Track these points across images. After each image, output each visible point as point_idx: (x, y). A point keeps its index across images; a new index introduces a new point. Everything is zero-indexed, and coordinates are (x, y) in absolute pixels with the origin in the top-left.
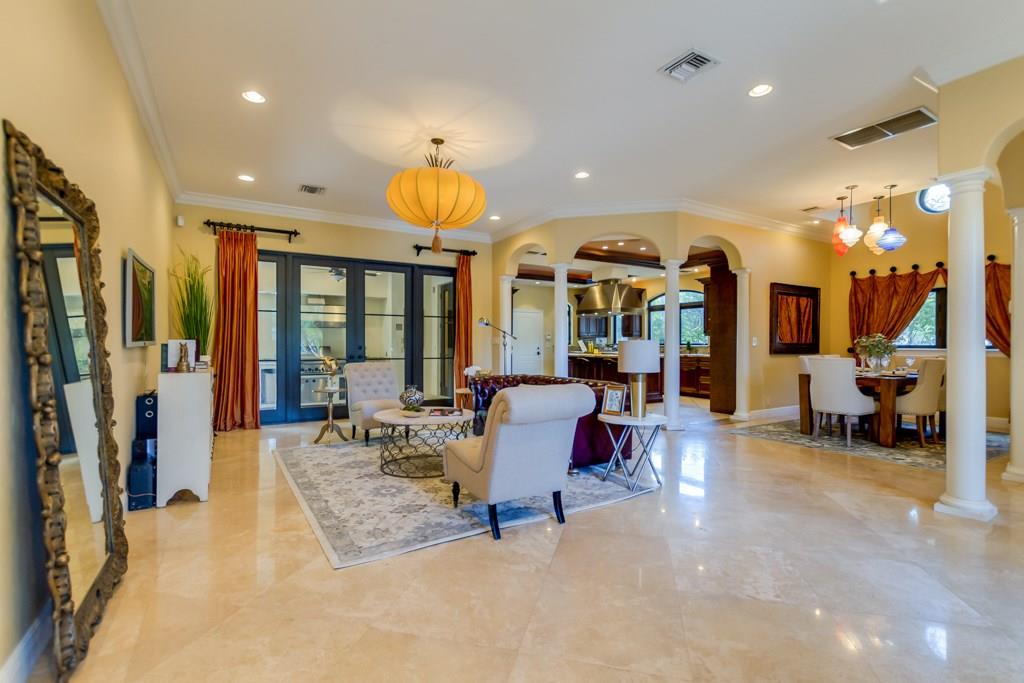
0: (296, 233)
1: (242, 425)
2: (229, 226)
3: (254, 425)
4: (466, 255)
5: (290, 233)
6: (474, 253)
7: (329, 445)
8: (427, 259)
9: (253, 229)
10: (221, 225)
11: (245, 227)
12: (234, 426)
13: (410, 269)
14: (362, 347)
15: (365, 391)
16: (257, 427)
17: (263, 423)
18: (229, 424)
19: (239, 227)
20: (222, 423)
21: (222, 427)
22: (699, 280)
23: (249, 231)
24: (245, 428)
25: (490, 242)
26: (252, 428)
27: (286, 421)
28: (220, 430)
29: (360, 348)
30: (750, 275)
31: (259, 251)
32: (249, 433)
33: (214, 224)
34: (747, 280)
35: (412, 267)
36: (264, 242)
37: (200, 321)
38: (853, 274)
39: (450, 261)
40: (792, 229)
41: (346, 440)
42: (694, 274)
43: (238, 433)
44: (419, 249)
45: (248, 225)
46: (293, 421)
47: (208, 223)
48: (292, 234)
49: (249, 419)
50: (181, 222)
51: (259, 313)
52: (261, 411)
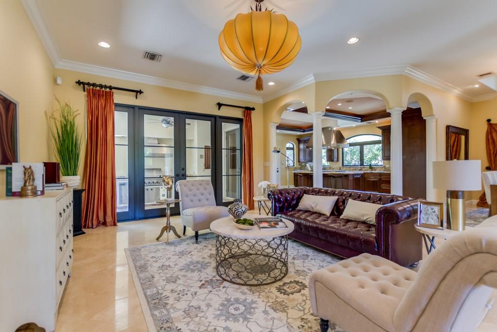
0: (141, 92)
1: (105, 224)
2: (94, 85)
3: (113, 223)
4: (248, 110)
5: (137, 92)
6: (253, 109)
7: (168, 243)
8: (224, 112)
9: (111, 88)
10: (88, 84)
11: (106, 87)
12: (99, 224)
13: (213, 119)
14: (184, 169)
15: (192, 201)
16: (115, 225)
17: (119, 221)
18: (95, 223)
19: (101, 86)
20: (90, 223)
21: (90, 225)
22: (379, 128)
23: (108, 90)
24: (106, 226)
25: (262, 103)
26: (111, 226)
27: (134, 219)
28: (88, 228)
29: (183, 169)
30: (437, 119)
31: (115, 103)
32: (109, 229)
33: (83, 84)
34: (435, 123)
35: (215, 117)
36: (119, 98)
37: (72, 151)
38: (489, 121)
39: (238, 114)
40: (457, 91)
41: (179, 237)
42: (376, 124)
43: (101, 230)
44: (220, 105)
45: (108, 85)
46: (140, 219)
47: (79, 83)
48: (138, 92)
49: (109, 219)
50: (59, 82)
51: (115, 146)
52: (118, 213)
